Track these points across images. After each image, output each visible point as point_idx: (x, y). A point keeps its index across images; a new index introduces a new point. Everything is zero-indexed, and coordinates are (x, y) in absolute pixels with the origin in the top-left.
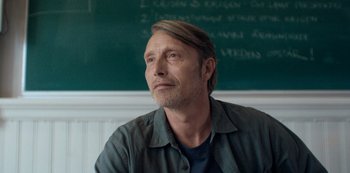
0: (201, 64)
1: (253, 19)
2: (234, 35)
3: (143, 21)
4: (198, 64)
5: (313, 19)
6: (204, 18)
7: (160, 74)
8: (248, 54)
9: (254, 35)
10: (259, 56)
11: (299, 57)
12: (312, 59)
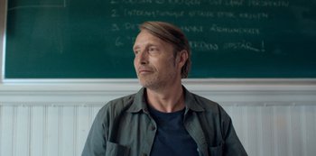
0: (175, 55)
1: (211, 15)
2: (195, 29)
3: (113, 16)
4: (172, 56)
5: (264, 15)
6: (168, 13)
7: (143, 63)
8: (207, 46)
9: (213, 29)
10: (217, 47)
11: (252, 49)
12: (263, 51)
